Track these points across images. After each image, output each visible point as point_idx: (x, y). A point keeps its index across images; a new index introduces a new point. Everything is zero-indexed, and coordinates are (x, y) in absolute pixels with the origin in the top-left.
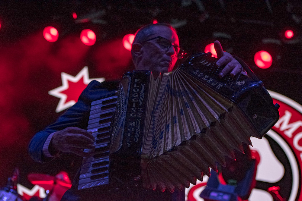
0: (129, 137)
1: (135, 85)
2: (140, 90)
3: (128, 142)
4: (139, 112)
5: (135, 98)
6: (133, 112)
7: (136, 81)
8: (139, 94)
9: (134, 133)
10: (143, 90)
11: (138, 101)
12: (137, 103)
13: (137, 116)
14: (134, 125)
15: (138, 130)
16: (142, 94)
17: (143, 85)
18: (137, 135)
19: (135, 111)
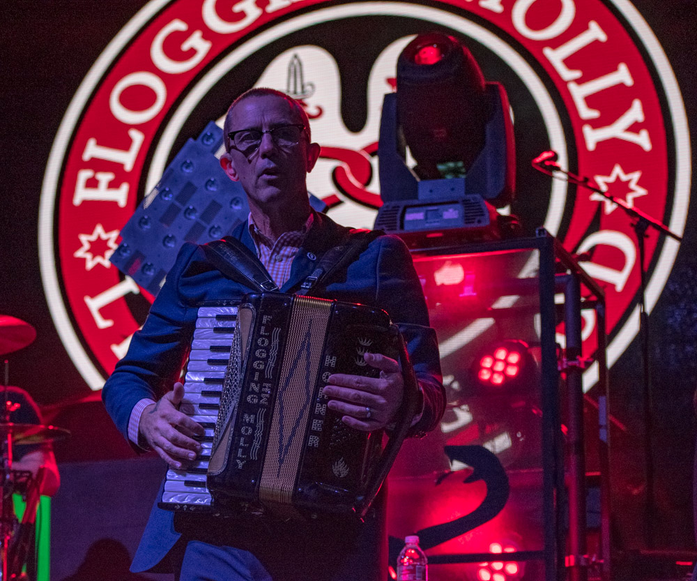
0: (241, 447)
1: (263, 328)
2: (270, 343)
3: (239, 458)
4: (264, 393)
5: (259, 359)
6: (253, 392)
7: (265, 319)
8: (268, 352)
9: (250, 439)
10: (276, 342)
11: (265, 368)
12: (262, 372)
13: (259, 401)
14: (252, 421)
15: (259, 434)
16: (273, 353)
17: (277, 330)
18: (256, 445)
19: (257, 389)
